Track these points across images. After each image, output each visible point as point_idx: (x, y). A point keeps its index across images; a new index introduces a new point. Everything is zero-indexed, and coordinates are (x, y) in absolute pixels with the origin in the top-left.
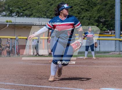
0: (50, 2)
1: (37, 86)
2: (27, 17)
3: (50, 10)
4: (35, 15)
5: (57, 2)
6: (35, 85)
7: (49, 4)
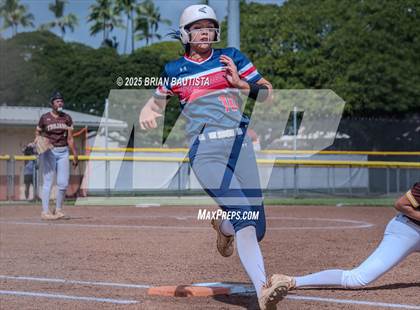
0: (66, 68)
1: (38, 279)
2: (8, 105)
3: (67, 88)
4: (29, 101)
5: (84, 69)
6: (31, 275)
7: (64, 72)
